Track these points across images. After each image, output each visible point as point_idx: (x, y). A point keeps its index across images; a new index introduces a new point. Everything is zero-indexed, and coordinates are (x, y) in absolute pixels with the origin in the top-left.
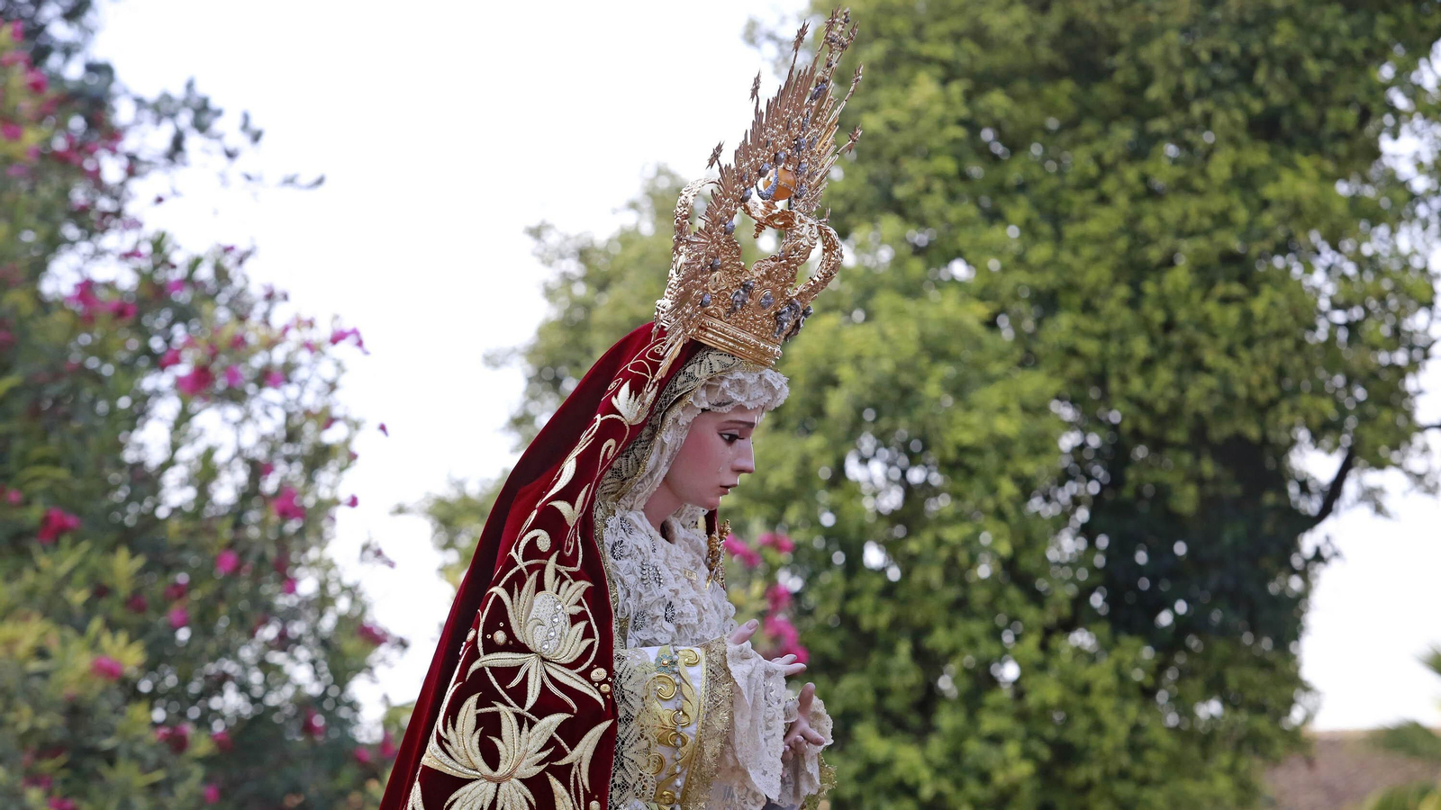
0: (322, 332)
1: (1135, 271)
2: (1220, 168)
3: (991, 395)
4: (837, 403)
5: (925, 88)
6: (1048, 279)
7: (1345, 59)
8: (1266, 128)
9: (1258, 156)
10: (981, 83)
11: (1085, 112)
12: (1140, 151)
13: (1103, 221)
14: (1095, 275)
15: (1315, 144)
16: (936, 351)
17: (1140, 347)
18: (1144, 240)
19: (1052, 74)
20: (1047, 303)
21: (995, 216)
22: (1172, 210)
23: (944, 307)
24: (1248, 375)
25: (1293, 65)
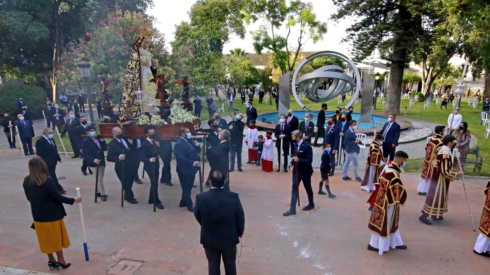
0: (162, 34)
1: (212, 29)
2: (216, 22)
3: (204, 37)
4: (194, 37)
5: (198, 17)
6: (206, 29)
7: (223, 15)
8: (219, 20)
9: (218, 22)
10: (202, 16)
11: (208, 18)
12: (212, 21)
13: (210, 25)
14: (209, 29)
15: (222, 21)
16: (200, 34)
17: (212, 34)
18: (212, 27)
19: (206, 16)
20: (206, 31)
21: (203, 25)
22: (214, 25)
23: (201, 31)
24: (219, 35)
25: (220, 16)
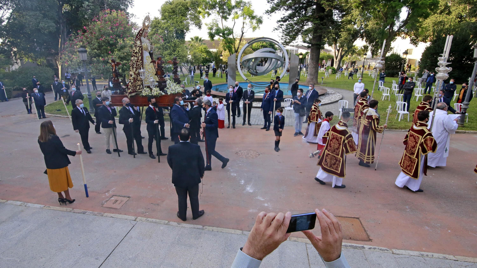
0: (140, 27)
1: (177, 22)
2: (180, 17)
3: (171, 28)
4: (164, 28)
5: (167, 13)
6: (173, 23)
7: (185, 12)
8: (182, 15)
9: (182, 17)
10: (169, 13)
11: (174, 14)
12: (176, 16)
13: (175, 20)
14: (175, 22)
15: (184, 16)
16: (168, 26)
17: (177, 26)
18: (177, 21)
19: (173, 13)
20: (173, 24)
21: (170, 19)
22: (178, 19)
23: (168, 24)
24: (182, 27)
25: (183, 12)
